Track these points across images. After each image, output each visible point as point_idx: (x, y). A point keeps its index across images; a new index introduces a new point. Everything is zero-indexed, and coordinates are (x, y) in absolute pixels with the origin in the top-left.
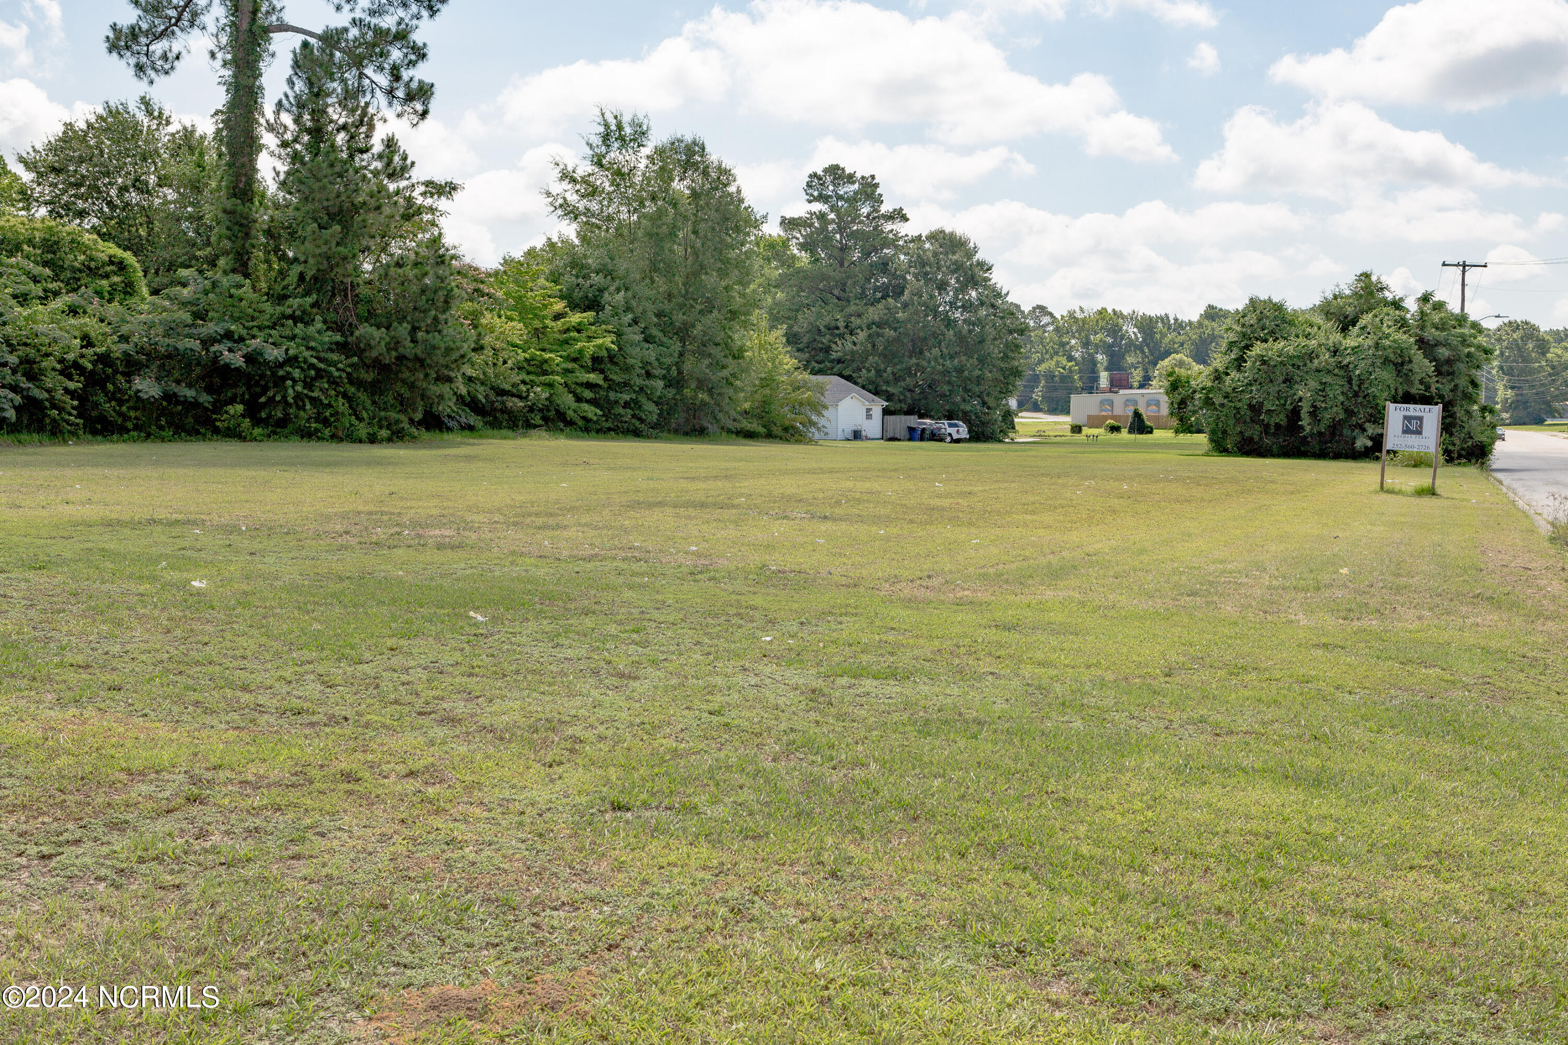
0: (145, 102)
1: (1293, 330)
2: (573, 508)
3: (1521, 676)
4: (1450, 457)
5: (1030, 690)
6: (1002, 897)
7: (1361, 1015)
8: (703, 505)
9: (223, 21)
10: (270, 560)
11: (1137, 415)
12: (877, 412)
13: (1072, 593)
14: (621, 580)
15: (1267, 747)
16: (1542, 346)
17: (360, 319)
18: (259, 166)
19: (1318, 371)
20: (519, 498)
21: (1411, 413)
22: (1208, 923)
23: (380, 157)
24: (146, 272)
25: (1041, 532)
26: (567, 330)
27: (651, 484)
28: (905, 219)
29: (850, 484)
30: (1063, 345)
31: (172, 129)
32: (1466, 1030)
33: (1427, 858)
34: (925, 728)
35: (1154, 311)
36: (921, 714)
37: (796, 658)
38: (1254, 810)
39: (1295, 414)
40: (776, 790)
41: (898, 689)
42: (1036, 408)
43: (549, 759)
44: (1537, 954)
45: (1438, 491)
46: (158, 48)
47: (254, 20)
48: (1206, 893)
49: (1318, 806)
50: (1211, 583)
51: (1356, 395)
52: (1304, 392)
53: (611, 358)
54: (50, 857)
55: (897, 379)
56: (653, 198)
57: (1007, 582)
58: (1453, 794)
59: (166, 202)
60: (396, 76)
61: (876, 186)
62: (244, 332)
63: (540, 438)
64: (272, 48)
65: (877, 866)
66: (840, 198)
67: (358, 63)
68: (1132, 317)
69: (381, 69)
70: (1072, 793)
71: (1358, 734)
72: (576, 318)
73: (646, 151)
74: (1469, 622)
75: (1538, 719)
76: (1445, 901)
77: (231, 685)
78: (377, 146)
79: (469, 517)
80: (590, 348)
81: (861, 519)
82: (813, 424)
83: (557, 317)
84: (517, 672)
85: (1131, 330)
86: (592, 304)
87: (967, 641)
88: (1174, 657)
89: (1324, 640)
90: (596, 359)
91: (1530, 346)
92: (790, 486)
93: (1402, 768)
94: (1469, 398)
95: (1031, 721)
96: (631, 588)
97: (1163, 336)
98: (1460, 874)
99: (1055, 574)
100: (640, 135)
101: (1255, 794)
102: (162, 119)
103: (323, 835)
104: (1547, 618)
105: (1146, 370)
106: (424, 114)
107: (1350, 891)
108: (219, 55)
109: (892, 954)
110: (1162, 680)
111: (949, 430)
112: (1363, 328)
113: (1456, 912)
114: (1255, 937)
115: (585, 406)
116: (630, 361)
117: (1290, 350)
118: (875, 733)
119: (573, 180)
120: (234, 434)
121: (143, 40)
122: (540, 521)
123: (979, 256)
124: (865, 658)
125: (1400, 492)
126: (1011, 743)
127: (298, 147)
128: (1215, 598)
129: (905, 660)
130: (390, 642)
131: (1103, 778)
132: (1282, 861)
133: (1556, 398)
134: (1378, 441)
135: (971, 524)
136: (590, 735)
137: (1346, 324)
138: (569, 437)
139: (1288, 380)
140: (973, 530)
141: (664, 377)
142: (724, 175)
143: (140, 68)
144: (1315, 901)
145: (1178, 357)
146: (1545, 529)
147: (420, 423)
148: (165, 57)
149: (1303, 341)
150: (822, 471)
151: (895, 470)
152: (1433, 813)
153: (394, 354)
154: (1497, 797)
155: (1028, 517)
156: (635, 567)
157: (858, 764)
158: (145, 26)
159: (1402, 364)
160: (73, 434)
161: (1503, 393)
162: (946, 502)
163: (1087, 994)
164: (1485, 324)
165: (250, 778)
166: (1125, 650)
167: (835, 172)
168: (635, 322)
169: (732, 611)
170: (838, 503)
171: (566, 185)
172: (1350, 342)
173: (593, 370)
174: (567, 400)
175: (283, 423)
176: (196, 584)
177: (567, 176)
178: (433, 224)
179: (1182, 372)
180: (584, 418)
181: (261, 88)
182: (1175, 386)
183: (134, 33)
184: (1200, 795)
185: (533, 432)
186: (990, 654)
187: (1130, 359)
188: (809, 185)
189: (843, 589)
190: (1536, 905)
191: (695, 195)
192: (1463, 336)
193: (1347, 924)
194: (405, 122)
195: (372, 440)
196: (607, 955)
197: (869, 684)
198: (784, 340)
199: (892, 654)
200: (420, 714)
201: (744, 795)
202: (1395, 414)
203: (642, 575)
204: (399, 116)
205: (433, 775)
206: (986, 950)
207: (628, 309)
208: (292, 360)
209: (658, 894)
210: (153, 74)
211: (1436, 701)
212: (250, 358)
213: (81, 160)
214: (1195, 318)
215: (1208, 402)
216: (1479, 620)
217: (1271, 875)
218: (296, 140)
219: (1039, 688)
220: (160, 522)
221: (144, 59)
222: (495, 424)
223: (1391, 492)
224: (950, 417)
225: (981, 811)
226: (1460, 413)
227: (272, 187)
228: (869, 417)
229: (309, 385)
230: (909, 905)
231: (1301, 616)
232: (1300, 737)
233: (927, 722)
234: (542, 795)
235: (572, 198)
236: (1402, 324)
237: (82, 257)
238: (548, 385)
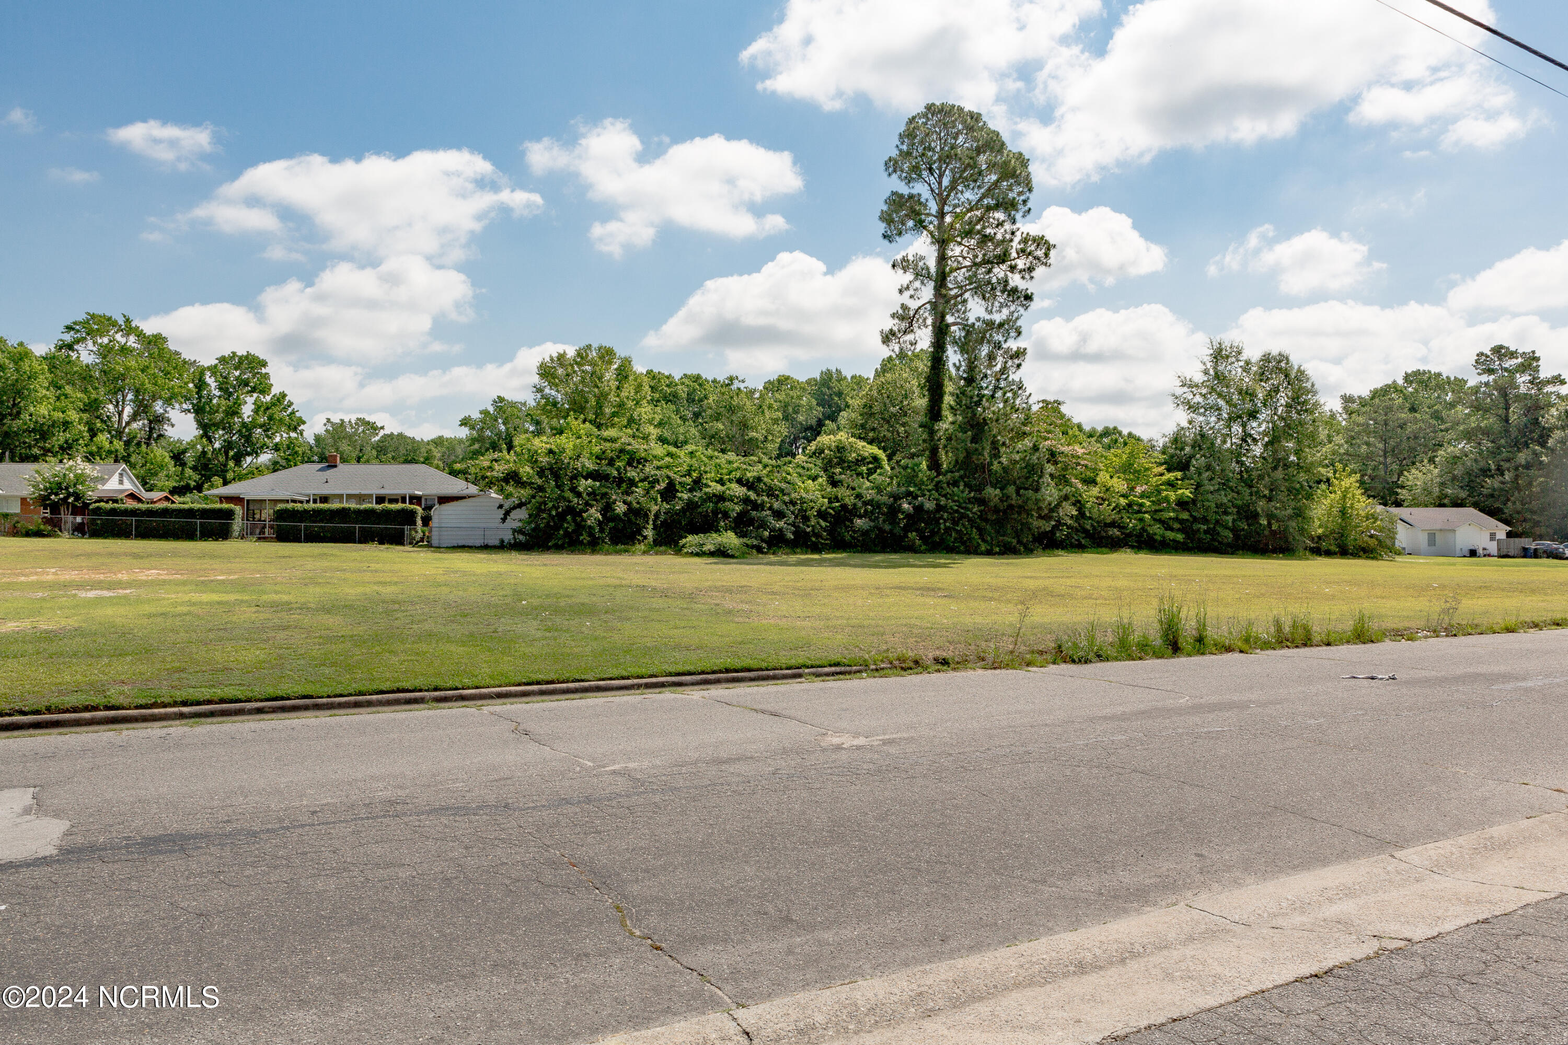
12: (1500, 535)
26: (1161, 484)
46: (904, 339)
47: (943, 321)
53: (1192, 502)
61: (1536, 358)
62: (919, 493)
63: (1126, 552)
66: (1504, 369)
72: (1169, 476)
83: (1156, 475)
86: (1183, 466)
90: (1178, 503)
100: (1236, 353)
115: (1173, 533)
116: (1207, 504)
119: (1190, 386)
121: (899, 336)
148: (911, 343)
158: (896, 329)
167: (1500, 351)
171: (1185, 389)
174: (1157, 530)
177: (1187, 383)
180: (1170, 541)
183: (892, 333)
185: (1124, 549)
188: (1478, 362)
198: (1358, 485)
208: (944, 509)
212: (918, 508)
222: (1099, 545)
228: (1491, 539)
229: (955, 523)
235: (1190, 397)
237: (854, 455)
238: (1141, 520)
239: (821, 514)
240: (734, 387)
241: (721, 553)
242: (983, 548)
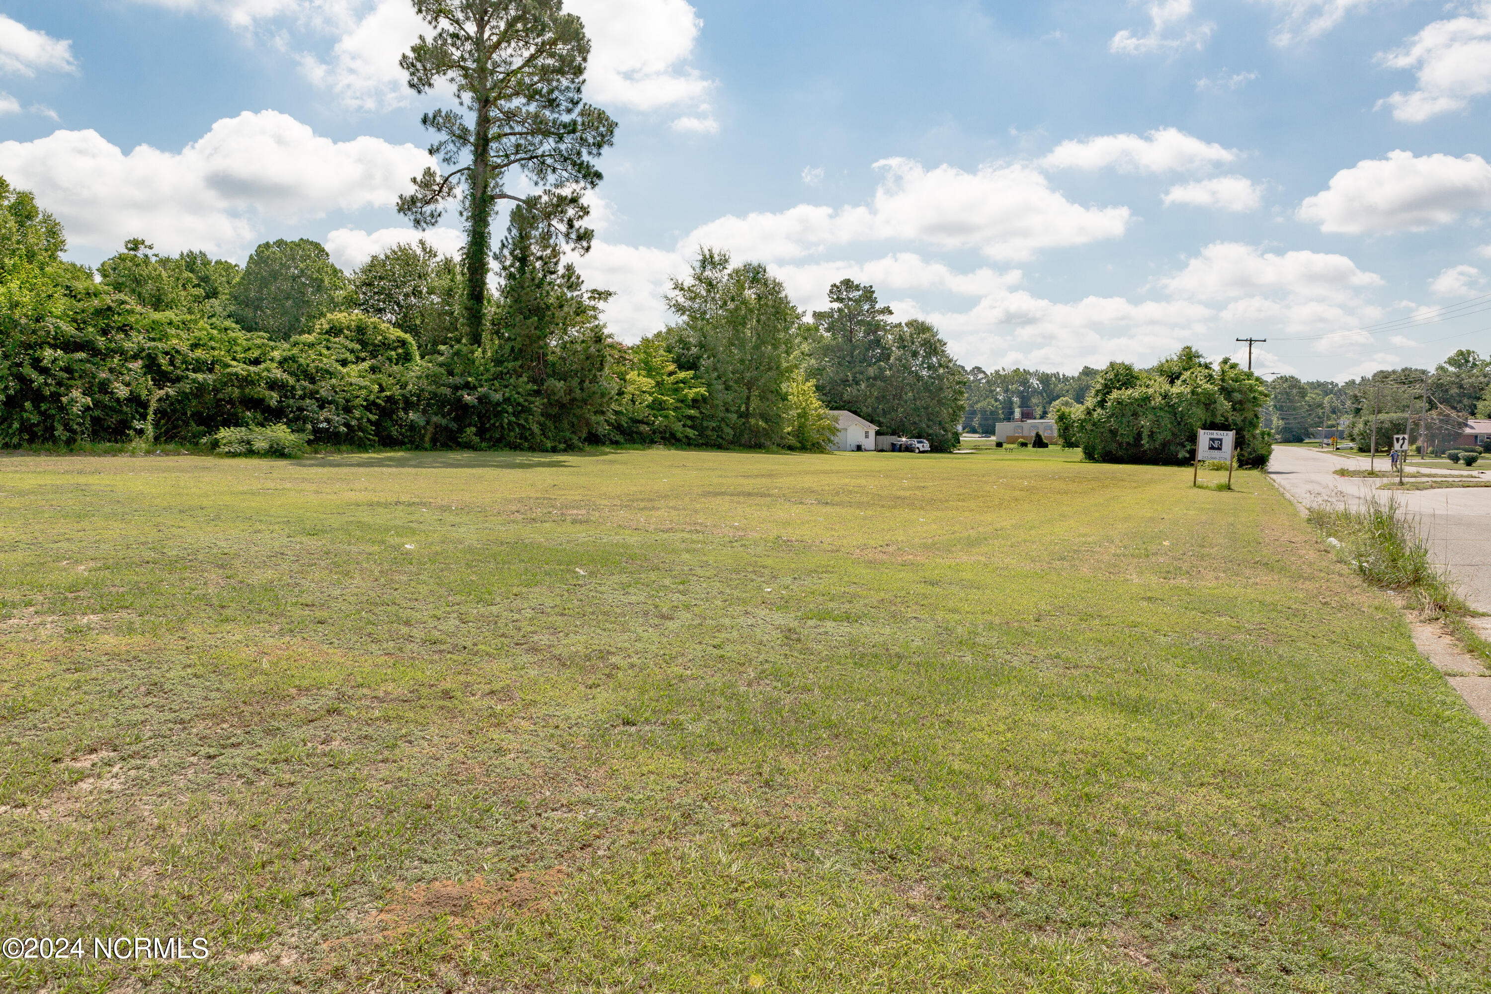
0: (422, 243)
1: (1138, 383)
2: (666, 496)
3: (1287, 623)
4: (1243, 463)
5: (940, 630)
6: (889, 806)
7: (1155, 924)
8: (749, 494)
9: (467, 192)
10: (462, 530)
11: (1038, 436)
12: (872, 434)
13: (980, 558)
14: (683, 546)
15: (1101, 679)
16: (1302, 392)
17: (548, 376)
18: (487, 281)
19: (1154, 408)
20: (635, 489)
21: (1215, 436)
22: (1042, 834)
23: (563, 276)
24: (419, 348)
25: (967, 514)
26: (677, 382)
27: (721, 480)
28: (891, 313)
29: (847, 480)
30: (992, 391)
31: (438, 259)
32: (1239, 942)
33: (1215, 777)
34: (860, 661)
35: (1049, 370)
36: (861, 649)
37: (784, 605)
38: (1087, 733)
39: (1139, 436)
40: (743, 711)
41: (848, 629)
42: (974, 431)
43: (590, 682)
44: (1298, 866)
45: (1232, 487)
46: (428, 209)
47: (484, 192)
48: (1043, 806)
49: (1136, 730)
50: (1075, 551)
51: (1179, 424)
52: (1145, 422)
53: (704, 399)
54: (214, 757)
55: (885, 413)
56: (733, 300)
57: (938, 549)
58: (1236, 720)
59: (432, 303)
60: (570, 225)
61: (873, 292)
62: (477, 384)
63: (658, 449)
64: (496, 208)
65: (801, 776)
66: (850, 299)
67: (548, 216)
68: (1036, 374)
69: (562, 221)
70: (957, 716)
71: (1169, 669)
72: (682, 375)
73: (726, 272)
74: (1251, 581)
75: (1299, 657)
76: (1228, 816)
77: (399, 620)
78: (561, 270)
79: (599, 502)
80: (691, 393)
81: (850, 504)
82: (830, 441)
83: (670, 374)
84: (593, 613)
85: (1035, 382)
86: (692, 365)
87: (903, 593)
88: (1043, 606)
89: (1149, 594)
90: (694, 401)
91: (1295, 391)
92: (808, 482)
93: (1199, 697)
94: (1254, 425)
95: (936, 655)
96: (688, 552)
97: (1056, 386)
98: (1239, 791)
99: (971, 543)
100: (725, 261)
101: (1089, 718)
102: (432, 254)
103: (410, 742)
104: (1305, 579)
105: (1044, 407)
106: (588, 249)
107: (1153, 805)
108: (465, 214)
109: (795, 857)
110: (1033, 623)
111: (918, 445)
112: (1184, 381)
113: (1235, 825)
114: (1076, 847)
115: (688, 430)
116: (716, 402)
117: (1136, 395)
118: (824, 664)
119: (682, 289)
120: (468, 446)
121: (419, 205)
122: (642, 505)
123: (939, 337)
124: (831, 605)
125: (1206, 488)
126: (919, 673)
127: (512, 269)
128: (1077, 562)
129: (858, 607)
130: (515, 590)
131: (979, 703)
132: (1104, 777)
133: (1311, 426)
134: (1193, 453)
135: (922, 508)
136: (624, 663)
137: (1173, 378)
138: (677, 449)
139: (1135, 414)
140: (922, 512)
141: (737, 412)
142: (777, 287)
143: (417, 222)
144: (1126, 814)
145: (1065, 399)
146: (1304, 514)
147: (585, 440)
148: (432, 215)
149: (1144, 389)
150: (832, 472)
151: (879, 471)
152: (1220, 736)
153: (568, 397)
154: (1268, 723)
155: (960, 503)
156: (694, 537)
157: (806, 690)
158: (420, 196)
159: (1209, 404)
160: (373, 446)
161: (1277, 422)
162: (907, 494)
163: (939, 899)
164: (1265, 378)
165: (381, 694)
166: (1010, 601)
167: (848, 284)
168: (719, 377)
169: (750, 569)
170: (837, 493)
171: (677, 292)
172: (1175, 390)
173: (693, 407)
174: (678, 427)
175: (499, 440)
176: (408, 546)
177: (679, 287)
178: (595, 318)
179: (1067, 410)
180: (687, 437)
181: (489, 233)
182: (1062, 418)
184: (1050, 719)
185: (655, 446)
186: (916, 603)
187: (1034, 400)
188: (831, 292)
189: (828, 554)
190: (1297, 820)
191: (759, 298)
192: (1251, 385)
193: (1151, 836)
194: (576, 254)
195: (554, 450)
196: (578, 854)
197: (829, 625)
198: (814, 389)
199: (850, 602)
200: (517, 644)
201: (721, 715)
202: (1204, 437)
203: (698, 542)
204: (573, 250)
205: (506, 694)
206: (868, 856)
207: (715, 369)
208: (507, 400)
209: (632, 799)
210: (425, 225)
211: (1225, 643)
212: (479, 399)
213: (381, 278)
214: (1076, 374)
215: (1082, 428)
216: (1258, 580)
217: (1095, 789)
218: (512, 266)
219: (946, 629)
220: (403, 503)
221: (419, 216)
222: (633, 441)
223: (1199, 487)
224: (919, 436)
225: (886, 731)
226: (1247, 436)
227: (496, 294)
228: (867, 437)
229: (517, 416)
230: (818, 812)
231: (1134, 576)
232: (1126, 671)
233: (863, 656)
234: (574, 711)
235: (681, 300)
236: (1210, 378)
237: (380, 338)
238: (666, 417)
239: (370, 406)
240: (140, 254)
241: (277, 452)
242: (549, 445)
